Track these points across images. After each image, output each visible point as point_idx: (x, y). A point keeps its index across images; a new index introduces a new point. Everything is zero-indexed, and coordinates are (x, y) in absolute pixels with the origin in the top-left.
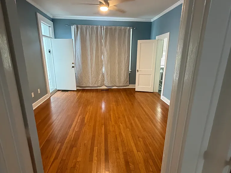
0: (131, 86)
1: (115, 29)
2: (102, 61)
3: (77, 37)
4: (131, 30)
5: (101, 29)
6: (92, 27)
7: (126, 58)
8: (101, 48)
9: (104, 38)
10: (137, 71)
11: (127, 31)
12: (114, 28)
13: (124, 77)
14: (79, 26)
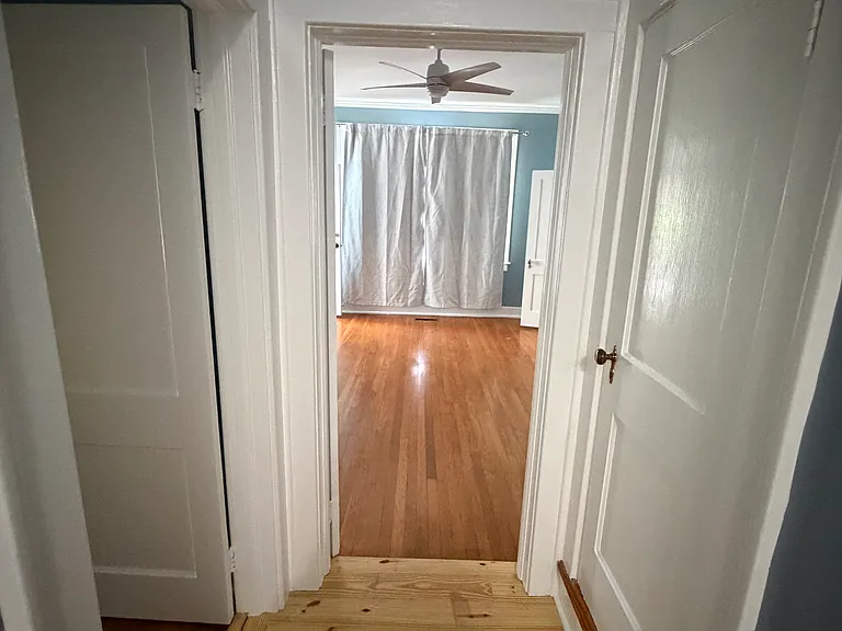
0: (506, 313)
1: (465, 136)
2: (421, 231)
3: (351, 157)
4: (515, 138)
5: (424, 136)
6: (396, 131)
7: (496, 223)
8: (420, 193)
9: (430, 162)
10: (527, 265)
11: (502, 141)
12: (461, 133)
13: (487, 282)
14: (359, 127)
